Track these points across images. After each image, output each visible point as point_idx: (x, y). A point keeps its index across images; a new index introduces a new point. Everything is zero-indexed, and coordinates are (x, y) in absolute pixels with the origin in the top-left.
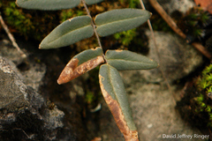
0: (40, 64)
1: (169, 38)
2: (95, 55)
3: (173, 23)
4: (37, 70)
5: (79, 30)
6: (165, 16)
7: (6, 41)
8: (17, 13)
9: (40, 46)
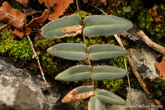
0: (57, 93)
1: (140, 93)
2: (88, 90)
3: (144, 85)
4: (54, 96)
5: (82, 73)
6: (140, 80)
7: (39, 76)
8: (49, 60)
9: (56, 78)
